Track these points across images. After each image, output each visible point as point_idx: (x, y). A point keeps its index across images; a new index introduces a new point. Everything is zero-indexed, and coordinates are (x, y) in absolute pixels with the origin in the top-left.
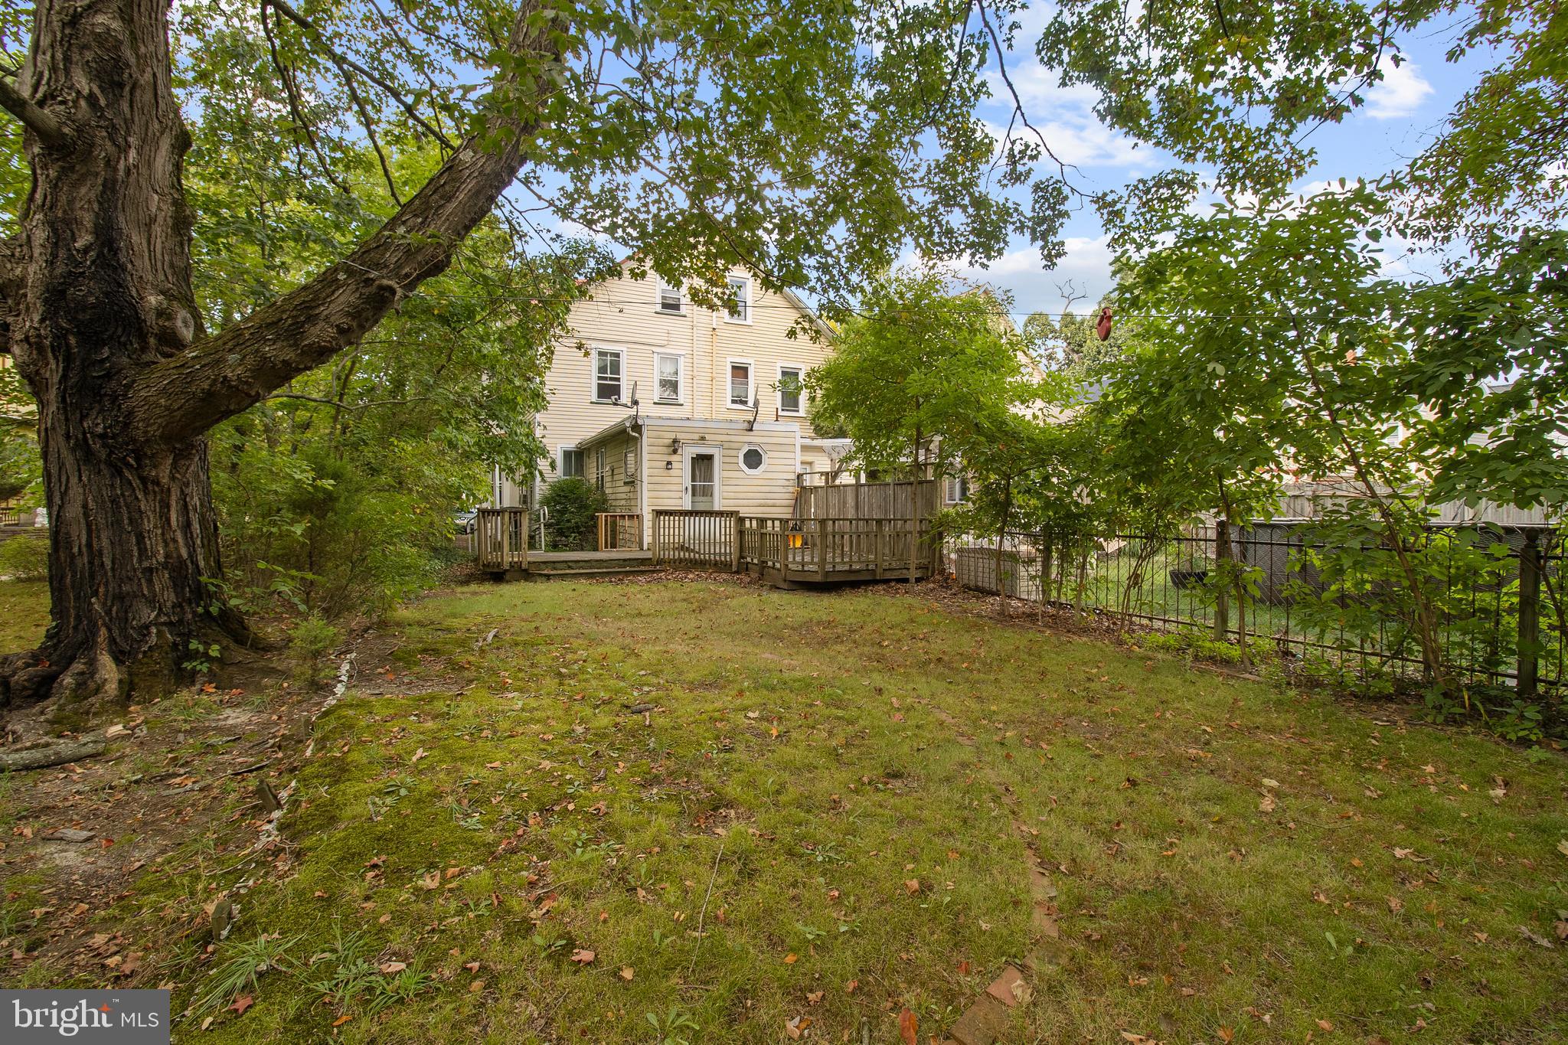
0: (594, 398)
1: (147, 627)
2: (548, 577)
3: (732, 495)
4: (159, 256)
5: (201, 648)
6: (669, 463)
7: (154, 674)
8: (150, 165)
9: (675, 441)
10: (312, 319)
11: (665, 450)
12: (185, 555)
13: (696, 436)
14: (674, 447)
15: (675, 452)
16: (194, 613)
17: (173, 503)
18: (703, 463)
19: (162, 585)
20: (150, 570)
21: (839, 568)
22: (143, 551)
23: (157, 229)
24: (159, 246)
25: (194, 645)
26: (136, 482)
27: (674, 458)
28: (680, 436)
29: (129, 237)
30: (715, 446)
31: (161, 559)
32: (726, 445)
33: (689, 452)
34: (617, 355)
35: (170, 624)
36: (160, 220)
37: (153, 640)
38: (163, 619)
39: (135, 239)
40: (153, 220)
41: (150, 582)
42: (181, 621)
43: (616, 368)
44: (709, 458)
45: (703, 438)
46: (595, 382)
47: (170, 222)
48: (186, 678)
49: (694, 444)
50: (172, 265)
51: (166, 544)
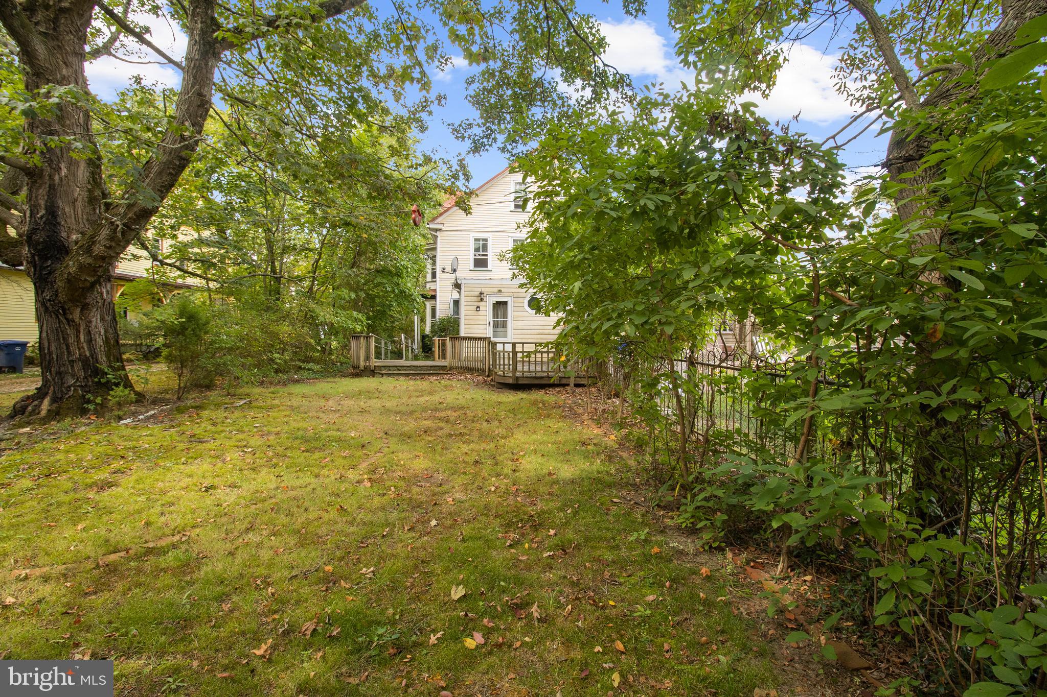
0: (472, 267)
1: (69, 387)
2: (383, 375)
3: (520, 327)
4: (80, 216)
5: (92, 398)
6: (478, 307)
7: (69, 408)
8: (74, 175)
9: (481, 293)
10: (94, 243)
11: (475, 299)
12: (88, 354)
13: (496, 290)
14: (481, 297)
15: (482, 300)
16: (93, 381)
17: (82, 331)
18: (500, 307)
19: (78, 366)
20: (73, 361)
21: (526, 374)
22: (69, 352)
23: (79, 204)
24: (80, 212)
25: (89, 396)
26: (64, 321)
27: (481, 304)
28: (484, 290)
29: (63, 209)
30: (509, 296)
31: (78, 356)
32: (516, 295)
33: (490, 301)
34: (486, 240)
35: (81, 386)
36: (80, 199)
37: (71, 393)
38: (78, 384)
39: (67, 210)
40: (76, 200)
41: (72, 367)
42: (86, 385)
43: (485, 247)
44: (505, 303)
45: (500, 291)
46: (472, 258)
47: (86, 200)
48: (84, 412)
49: (494, 294)
50: (88, 220)
51: (79, 349)
